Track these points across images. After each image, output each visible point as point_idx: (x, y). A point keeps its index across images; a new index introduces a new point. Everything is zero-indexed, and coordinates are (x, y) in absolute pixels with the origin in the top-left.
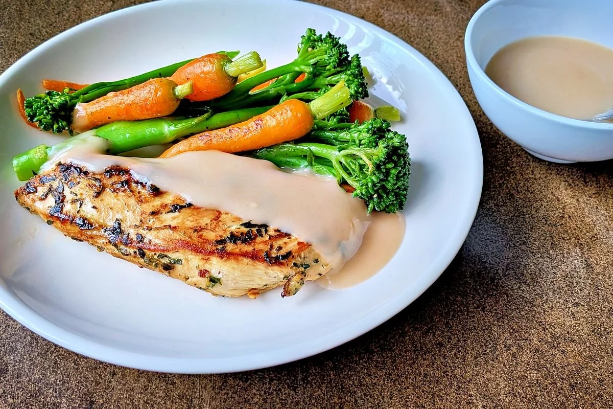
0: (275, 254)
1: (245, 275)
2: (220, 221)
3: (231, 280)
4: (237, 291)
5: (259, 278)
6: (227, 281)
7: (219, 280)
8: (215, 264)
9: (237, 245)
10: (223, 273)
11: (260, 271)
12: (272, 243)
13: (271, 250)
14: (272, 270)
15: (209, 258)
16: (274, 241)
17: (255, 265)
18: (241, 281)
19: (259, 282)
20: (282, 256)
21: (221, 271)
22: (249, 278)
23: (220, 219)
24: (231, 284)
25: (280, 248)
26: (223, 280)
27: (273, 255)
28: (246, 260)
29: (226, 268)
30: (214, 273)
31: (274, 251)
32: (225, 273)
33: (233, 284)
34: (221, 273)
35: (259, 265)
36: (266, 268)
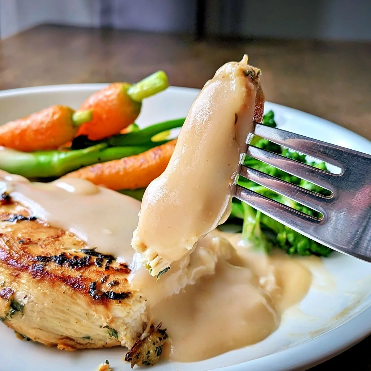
0: (107, 288)
1: (57, 309)
2: (58, 240)
3: (38, 312)
4: (43, 332)
5: (77, 319)
6: (32, 311)
7: (22, 307)
8: (23, 284)
9: (62, 266)
10: (30, 298)
11: (79, 309)
12: (108, 276)
13: (103, 282)
14: (96, 311)
15: (19, 275)
16: (113, 273)
17: (75, 297)
18: (51, 317)
19: (77, 327)
20: (114, 293)
21: (29, 296)
22: (62, 314)
23: (60, 238)
24: (37, 318)
25: (116, 283)
26: (28, 309)
27: (104, 290)
28: (64, 287)
29: (35, 291)
30: (20, 297)
31: (107, 285)
32: (32, 299)
33: (38, 319)
34: (27, 299)
35: (79, 298)
36: (89, 305)
